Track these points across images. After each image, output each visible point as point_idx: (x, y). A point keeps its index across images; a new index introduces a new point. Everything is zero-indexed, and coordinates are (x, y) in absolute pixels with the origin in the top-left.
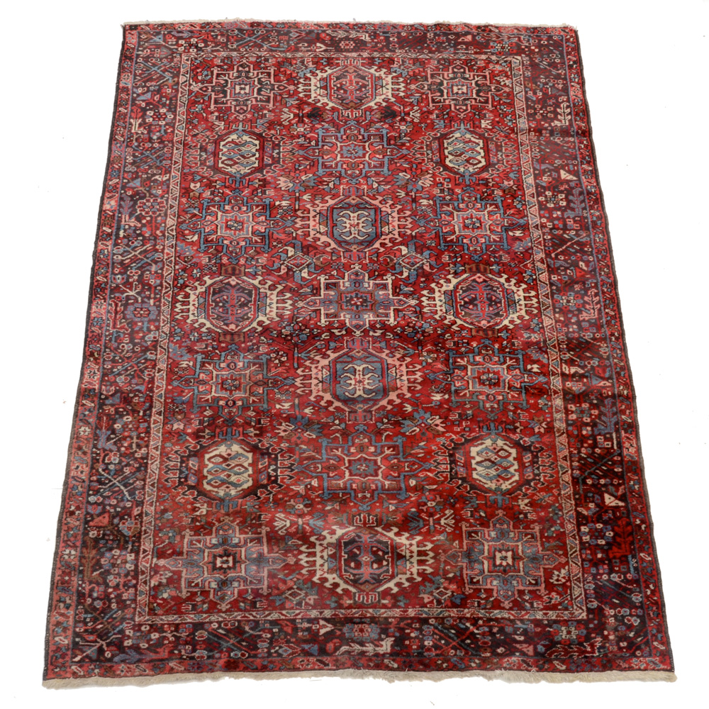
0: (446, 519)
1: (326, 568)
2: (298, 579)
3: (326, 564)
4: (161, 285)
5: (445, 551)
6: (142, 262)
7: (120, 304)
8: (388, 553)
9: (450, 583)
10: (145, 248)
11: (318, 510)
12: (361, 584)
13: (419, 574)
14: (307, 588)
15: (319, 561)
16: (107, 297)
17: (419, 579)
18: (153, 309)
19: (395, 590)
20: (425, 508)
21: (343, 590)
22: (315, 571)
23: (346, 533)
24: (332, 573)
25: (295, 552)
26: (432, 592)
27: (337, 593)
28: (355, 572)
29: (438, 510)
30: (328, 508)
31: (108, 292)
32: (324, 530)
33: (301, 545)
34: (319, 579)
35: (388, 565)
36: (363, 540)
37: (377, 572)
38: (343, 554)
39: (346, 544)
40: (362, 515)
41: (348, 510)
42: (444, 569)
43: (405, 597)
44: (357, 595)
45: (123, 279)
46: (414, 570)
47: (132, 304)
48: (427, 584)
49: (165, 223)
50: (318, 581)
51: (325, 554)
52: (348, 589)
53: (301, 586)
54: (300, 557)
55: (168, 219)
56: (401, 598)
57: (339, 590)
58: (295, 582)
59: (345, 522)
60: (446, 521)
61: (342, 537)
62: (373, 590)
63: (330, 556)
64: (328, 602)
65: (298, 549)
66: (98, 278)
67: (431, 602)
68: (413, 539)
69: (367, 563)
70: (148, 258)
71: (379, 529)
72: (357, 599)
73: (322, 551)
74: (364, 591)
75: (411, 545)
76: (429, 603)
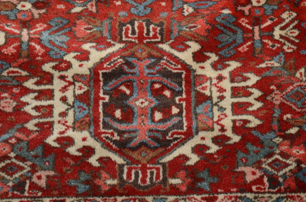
0: (282, 29)
1: (70, 119)
2: (19, 140)
3: (71, 112)
5: (281, 88)
8: (180, 93)
9: (292, 145)
11: (58, 13)
12: (133, 149)
13: (235, 130)
14: (36, 157)
15: (59, 107)
17: (236, 139)
19: (194, 159)
20: (246, 9)
21: (100, 160)
22: (51, 124)
23: (107, 59)
24: (81, 130)
25: (16, 90)
26: (259, 162)
27: (90, 165)
28: (123, 127)
29: (269, 12)
30: (77, 9)
32: (69, 52)
33: (26, 78)
34: (58, 140)
35: (180, 114)
36: (136, 70)
37: (161, 127)
38: (101, 95)
39: (108, 77)
40: (136, 24)
41: (112, 14)
42: (280, 120)
43: (212, 173)
44: (126, 170)
46: (227, 123)
48: (251, 148)
50: (56, 145)
51: (69, 94)
52: (109, 158)
53: (24, 153)
54: (24, 99)
56: (204, 174)
57: (93, 161)
58: (12, 145)
59: (106, 34)
60: (283, 33)
61: (100, 65)
62: (153, 161)
63: (78, 98)
64: (73, 183)
65: (20, 86)
67: (259, 181)
68: (225, 66)
69: (143, 111)
71: (165, 47)
72: (125, 176)
73: (64, 89)
74: (138, 162)
75: (220, 78)
76: (254, 182)
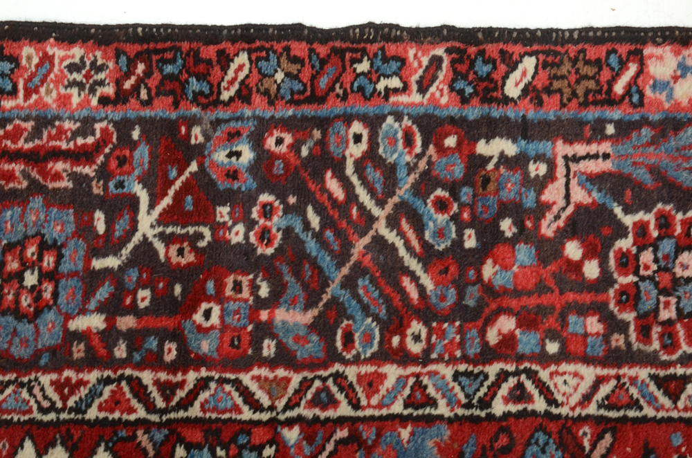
4: (187, 360)
6: (326, 261)
7: (88, 170)
10: (414, 265)
16: (131, 110)
18: (49, 329)
31: (162, 110)
45: (233, 175)
47: (84, 229)
49: (565, 356)
55: (590, 373)
66: (243, 58)
70: (349, 283)
